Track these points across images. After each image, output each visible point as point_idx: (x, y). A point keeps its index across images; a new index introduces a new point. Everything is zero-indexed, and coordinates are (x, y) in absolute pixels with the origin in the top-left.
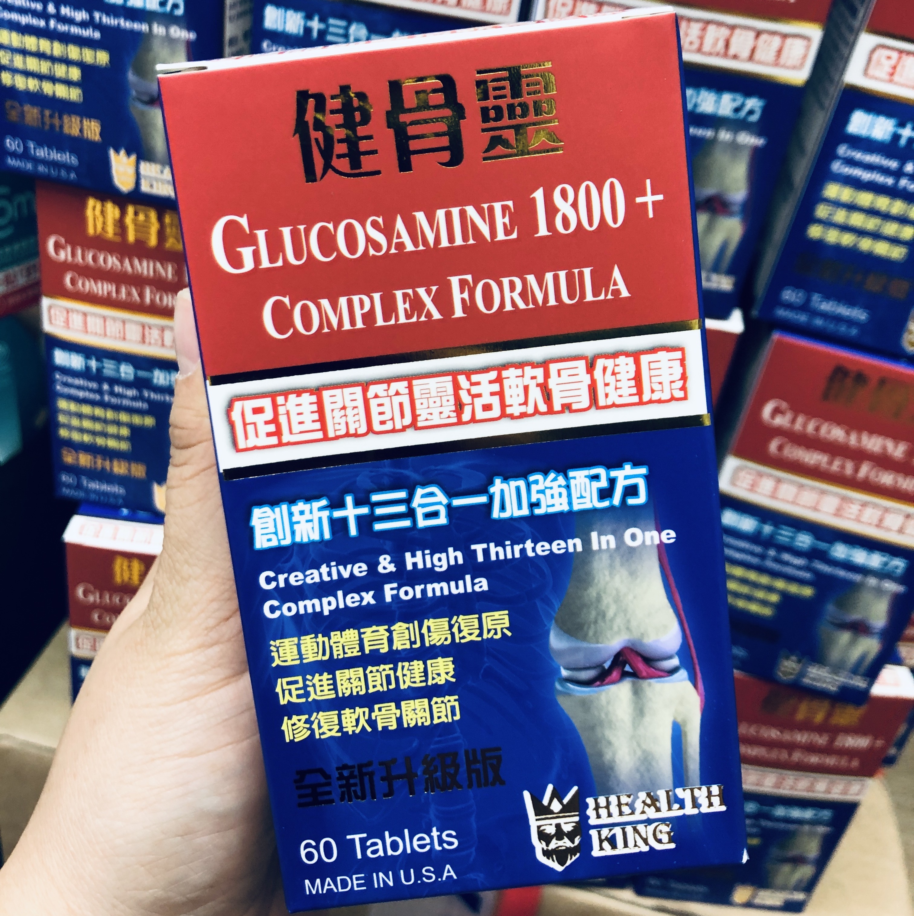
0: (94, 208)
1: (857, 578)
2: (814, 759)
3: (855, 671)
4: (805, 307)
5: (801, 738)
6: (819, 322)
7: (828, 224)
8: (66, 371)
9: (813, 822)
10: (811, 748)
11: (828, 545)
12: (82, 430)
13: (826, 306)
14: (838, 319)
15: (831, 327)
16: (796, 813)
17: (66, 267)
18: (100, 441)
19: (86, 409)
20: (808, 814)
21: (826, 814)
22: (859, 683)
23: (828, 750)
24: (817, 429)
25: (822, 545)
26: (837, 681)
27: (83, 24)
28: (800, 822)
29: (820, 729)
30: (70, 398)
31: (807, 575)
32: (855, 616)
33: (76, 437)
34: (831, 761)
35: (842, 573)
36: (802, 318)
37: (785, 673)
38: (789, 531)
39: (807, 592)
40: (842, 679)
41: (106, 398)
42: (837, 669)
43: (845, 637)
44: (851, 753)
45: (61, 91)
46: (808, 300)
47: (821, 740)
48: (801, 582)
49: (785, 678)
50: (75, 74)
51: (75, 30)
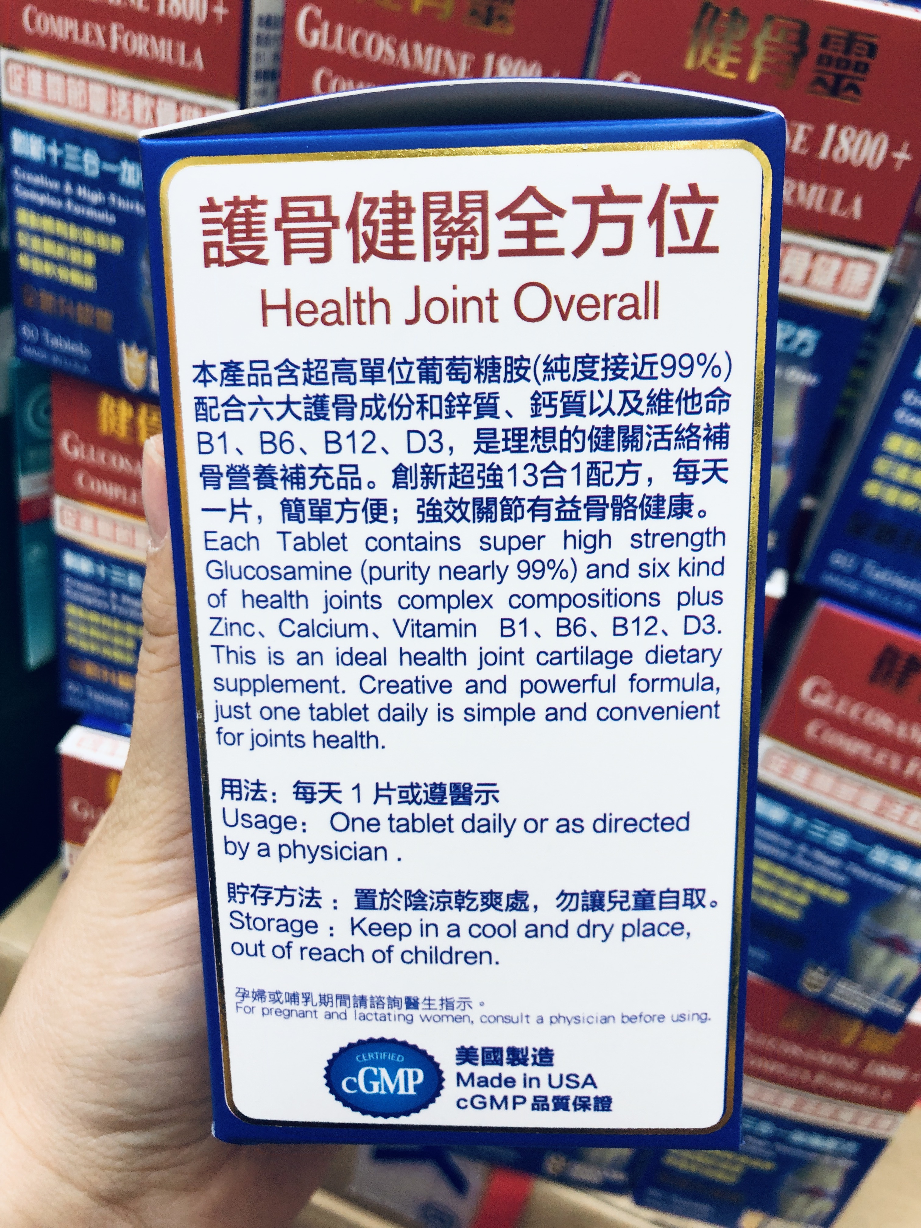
0: (108, 407)
1: (898, 888)
2: (840, 1085)
3: (890, 992)
4: (856, 575)
5: (827, 1059)
6: (871, 593)
7: (888, 481)
8: (75, 575)
9: (837, 1154)
10: (836, 1073)
11: (867, 847)
12: (88, 638)
13: (881, 576)
14: (894, 592)
15: (885, 600)
16: (816, 1141)
17: (78, 465)
18: (107, 652)
19: (94, 617)
20: (830, 1144)
21: (851, 1147)
22: (894, 1007)
23: (857, 1077)
24: (862, 715)
25: (860, 847)
26: (869, 1001)
27: (99, 207)
28: (821, 1152)
29: (851, 1052)
30: (78, 604)
31: (841, 879)
32: (894, 931)
33: (83, 645)
34: (859, 1089)
35: (880, 881)
36: (852, 587)
37: (810, 984)
38: (825, 827)
39: (840, 897)
40: (875, 1000)
41: (114, 608)
42: (870, 987)
43: (880, 954)
44: (884, 1084)
45: (76, 279)
46: (860, 568)
47: (850, 1065)
48: (834, 885)
49: (810, 990)
50: (89, 260)
51: (91, 213)
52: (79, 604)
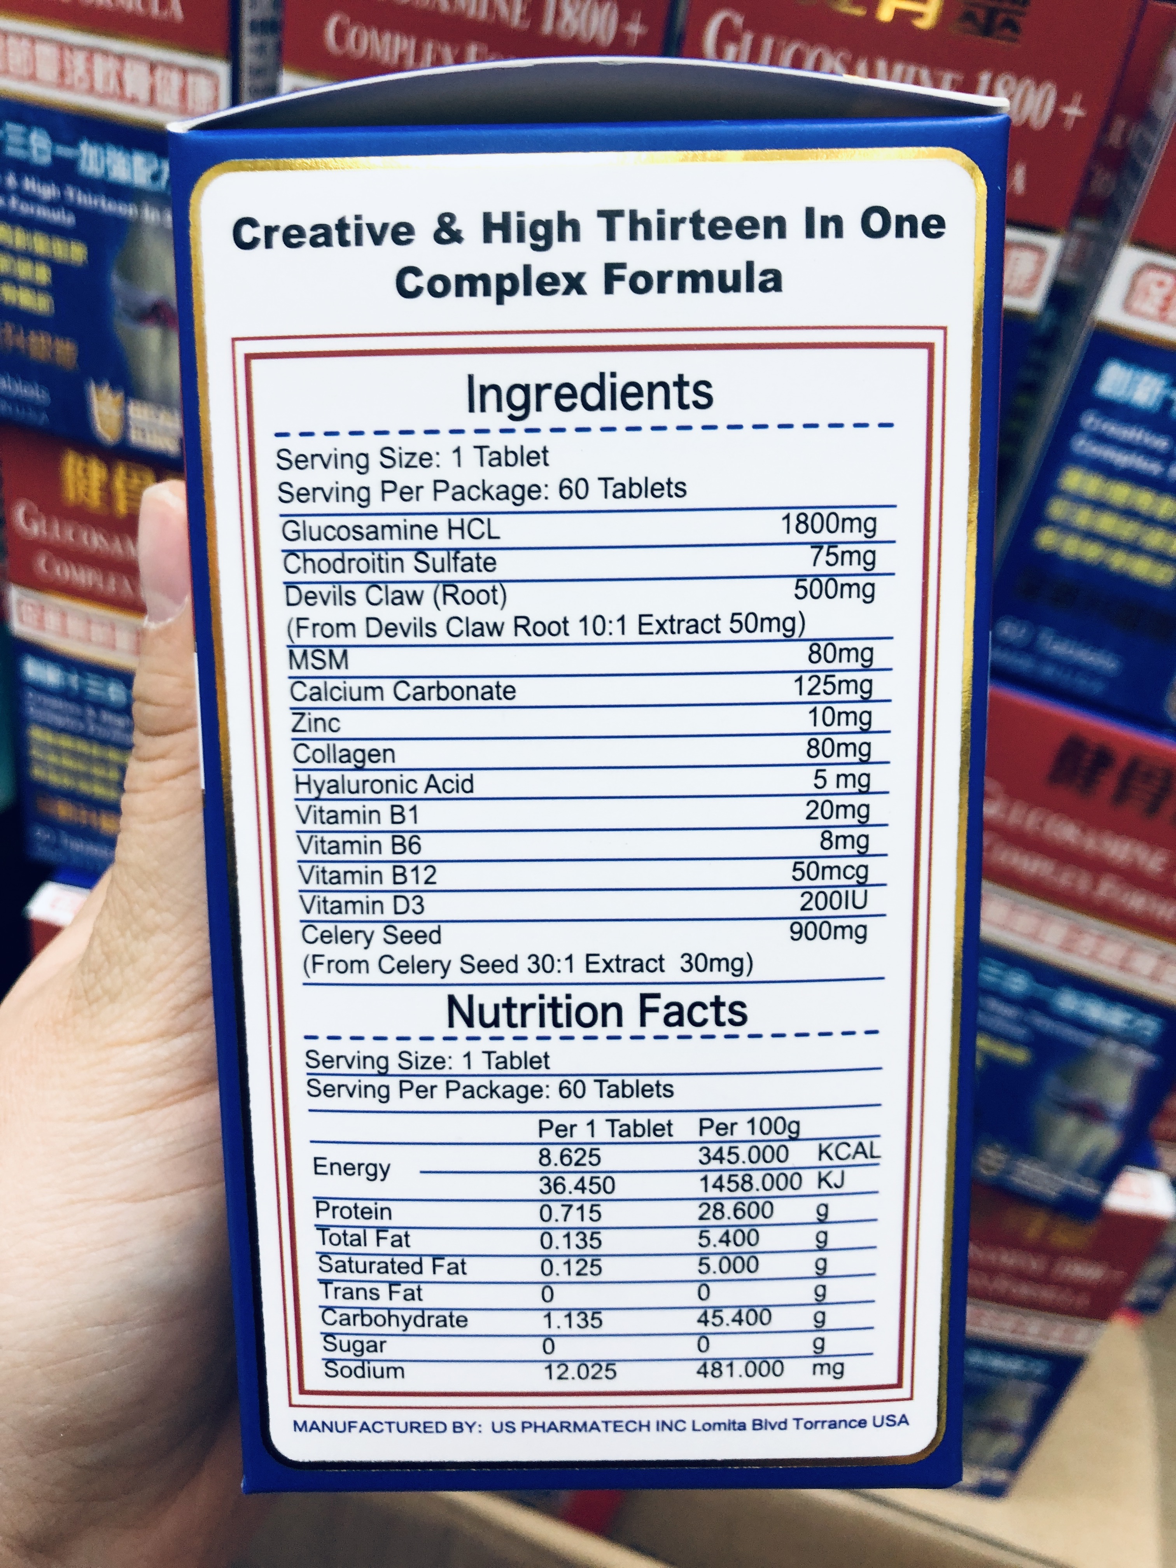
0: (75, 467)
1: (1088, 1040)
2: (1024, 1290)
3: (1084, 1170)
4: (1029, 648)
5: (1008, 1259)
6: (1048, 671)
7: (1066, 528)
8: (40, 688)
9: (1023, 1377)
10: (1020, 1276)
11: (1050, 990)
12: (59, 769)
13: (1061, 649)
14: (1076, 668)
15: (1066, 679)
16: (997, 1362)
17: (38, 545)
18: (84, 787)
19: (66, 742)
20: (1014, 1365)
21: (1040, 1368)
22: (1088, 1188)
23: (1044, 1279)
24: (1042, 824)
25: (1043, 991)
26: (1057, 1182)
27: (53, 204)
28: (1002, 1375)
29: (1036, 1249)
31: (1020, 1032)
32: (1087, 1094)
33: (54, 779)
34: (1047, 1294)
35: (1070, 1033)
36: (1024, 664)
37: (986, 1166)
38: (998, 967)
39: (1019, 1056)
40: (1065, 1181)
41: (92, 728)
42: (1059, 1165)
43: (1069, 1124)
44: (1077, 1287)
45: (26, 299)
46: (1034, 639)
47: (1035, 1265)
48: (1012, 1041)
50: (43, 274)
51: (42, 213)
52: (46, 726)
